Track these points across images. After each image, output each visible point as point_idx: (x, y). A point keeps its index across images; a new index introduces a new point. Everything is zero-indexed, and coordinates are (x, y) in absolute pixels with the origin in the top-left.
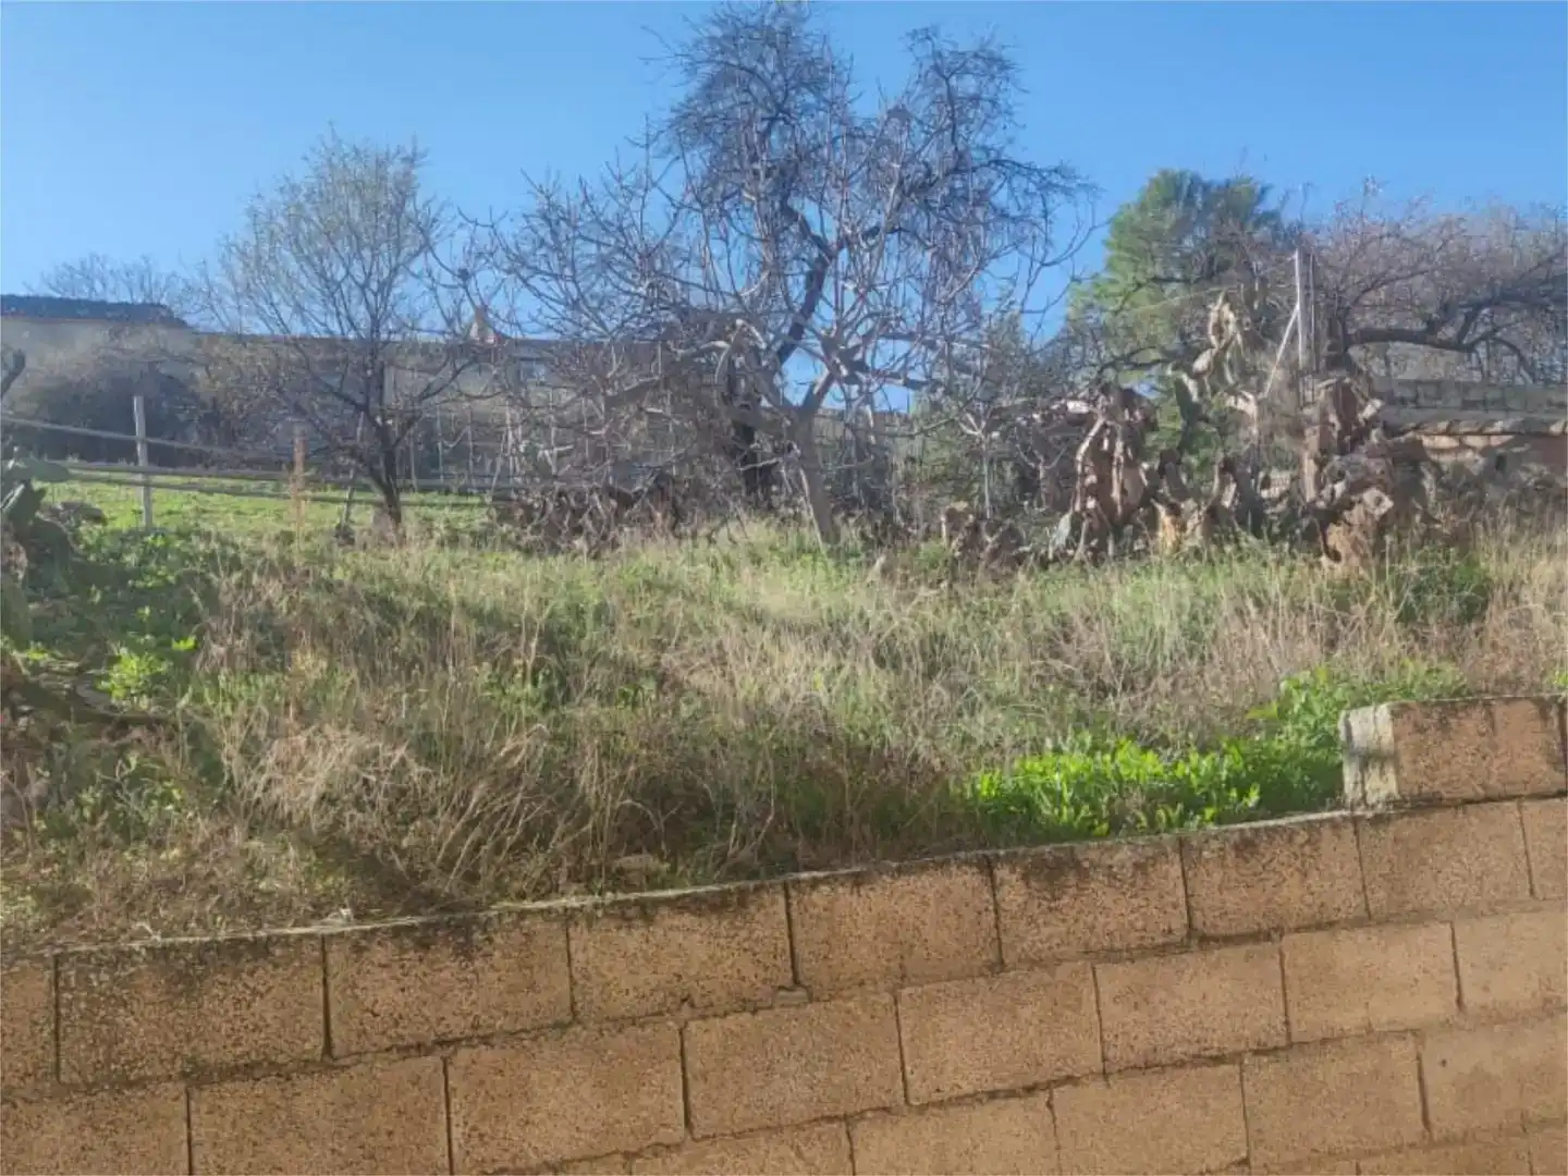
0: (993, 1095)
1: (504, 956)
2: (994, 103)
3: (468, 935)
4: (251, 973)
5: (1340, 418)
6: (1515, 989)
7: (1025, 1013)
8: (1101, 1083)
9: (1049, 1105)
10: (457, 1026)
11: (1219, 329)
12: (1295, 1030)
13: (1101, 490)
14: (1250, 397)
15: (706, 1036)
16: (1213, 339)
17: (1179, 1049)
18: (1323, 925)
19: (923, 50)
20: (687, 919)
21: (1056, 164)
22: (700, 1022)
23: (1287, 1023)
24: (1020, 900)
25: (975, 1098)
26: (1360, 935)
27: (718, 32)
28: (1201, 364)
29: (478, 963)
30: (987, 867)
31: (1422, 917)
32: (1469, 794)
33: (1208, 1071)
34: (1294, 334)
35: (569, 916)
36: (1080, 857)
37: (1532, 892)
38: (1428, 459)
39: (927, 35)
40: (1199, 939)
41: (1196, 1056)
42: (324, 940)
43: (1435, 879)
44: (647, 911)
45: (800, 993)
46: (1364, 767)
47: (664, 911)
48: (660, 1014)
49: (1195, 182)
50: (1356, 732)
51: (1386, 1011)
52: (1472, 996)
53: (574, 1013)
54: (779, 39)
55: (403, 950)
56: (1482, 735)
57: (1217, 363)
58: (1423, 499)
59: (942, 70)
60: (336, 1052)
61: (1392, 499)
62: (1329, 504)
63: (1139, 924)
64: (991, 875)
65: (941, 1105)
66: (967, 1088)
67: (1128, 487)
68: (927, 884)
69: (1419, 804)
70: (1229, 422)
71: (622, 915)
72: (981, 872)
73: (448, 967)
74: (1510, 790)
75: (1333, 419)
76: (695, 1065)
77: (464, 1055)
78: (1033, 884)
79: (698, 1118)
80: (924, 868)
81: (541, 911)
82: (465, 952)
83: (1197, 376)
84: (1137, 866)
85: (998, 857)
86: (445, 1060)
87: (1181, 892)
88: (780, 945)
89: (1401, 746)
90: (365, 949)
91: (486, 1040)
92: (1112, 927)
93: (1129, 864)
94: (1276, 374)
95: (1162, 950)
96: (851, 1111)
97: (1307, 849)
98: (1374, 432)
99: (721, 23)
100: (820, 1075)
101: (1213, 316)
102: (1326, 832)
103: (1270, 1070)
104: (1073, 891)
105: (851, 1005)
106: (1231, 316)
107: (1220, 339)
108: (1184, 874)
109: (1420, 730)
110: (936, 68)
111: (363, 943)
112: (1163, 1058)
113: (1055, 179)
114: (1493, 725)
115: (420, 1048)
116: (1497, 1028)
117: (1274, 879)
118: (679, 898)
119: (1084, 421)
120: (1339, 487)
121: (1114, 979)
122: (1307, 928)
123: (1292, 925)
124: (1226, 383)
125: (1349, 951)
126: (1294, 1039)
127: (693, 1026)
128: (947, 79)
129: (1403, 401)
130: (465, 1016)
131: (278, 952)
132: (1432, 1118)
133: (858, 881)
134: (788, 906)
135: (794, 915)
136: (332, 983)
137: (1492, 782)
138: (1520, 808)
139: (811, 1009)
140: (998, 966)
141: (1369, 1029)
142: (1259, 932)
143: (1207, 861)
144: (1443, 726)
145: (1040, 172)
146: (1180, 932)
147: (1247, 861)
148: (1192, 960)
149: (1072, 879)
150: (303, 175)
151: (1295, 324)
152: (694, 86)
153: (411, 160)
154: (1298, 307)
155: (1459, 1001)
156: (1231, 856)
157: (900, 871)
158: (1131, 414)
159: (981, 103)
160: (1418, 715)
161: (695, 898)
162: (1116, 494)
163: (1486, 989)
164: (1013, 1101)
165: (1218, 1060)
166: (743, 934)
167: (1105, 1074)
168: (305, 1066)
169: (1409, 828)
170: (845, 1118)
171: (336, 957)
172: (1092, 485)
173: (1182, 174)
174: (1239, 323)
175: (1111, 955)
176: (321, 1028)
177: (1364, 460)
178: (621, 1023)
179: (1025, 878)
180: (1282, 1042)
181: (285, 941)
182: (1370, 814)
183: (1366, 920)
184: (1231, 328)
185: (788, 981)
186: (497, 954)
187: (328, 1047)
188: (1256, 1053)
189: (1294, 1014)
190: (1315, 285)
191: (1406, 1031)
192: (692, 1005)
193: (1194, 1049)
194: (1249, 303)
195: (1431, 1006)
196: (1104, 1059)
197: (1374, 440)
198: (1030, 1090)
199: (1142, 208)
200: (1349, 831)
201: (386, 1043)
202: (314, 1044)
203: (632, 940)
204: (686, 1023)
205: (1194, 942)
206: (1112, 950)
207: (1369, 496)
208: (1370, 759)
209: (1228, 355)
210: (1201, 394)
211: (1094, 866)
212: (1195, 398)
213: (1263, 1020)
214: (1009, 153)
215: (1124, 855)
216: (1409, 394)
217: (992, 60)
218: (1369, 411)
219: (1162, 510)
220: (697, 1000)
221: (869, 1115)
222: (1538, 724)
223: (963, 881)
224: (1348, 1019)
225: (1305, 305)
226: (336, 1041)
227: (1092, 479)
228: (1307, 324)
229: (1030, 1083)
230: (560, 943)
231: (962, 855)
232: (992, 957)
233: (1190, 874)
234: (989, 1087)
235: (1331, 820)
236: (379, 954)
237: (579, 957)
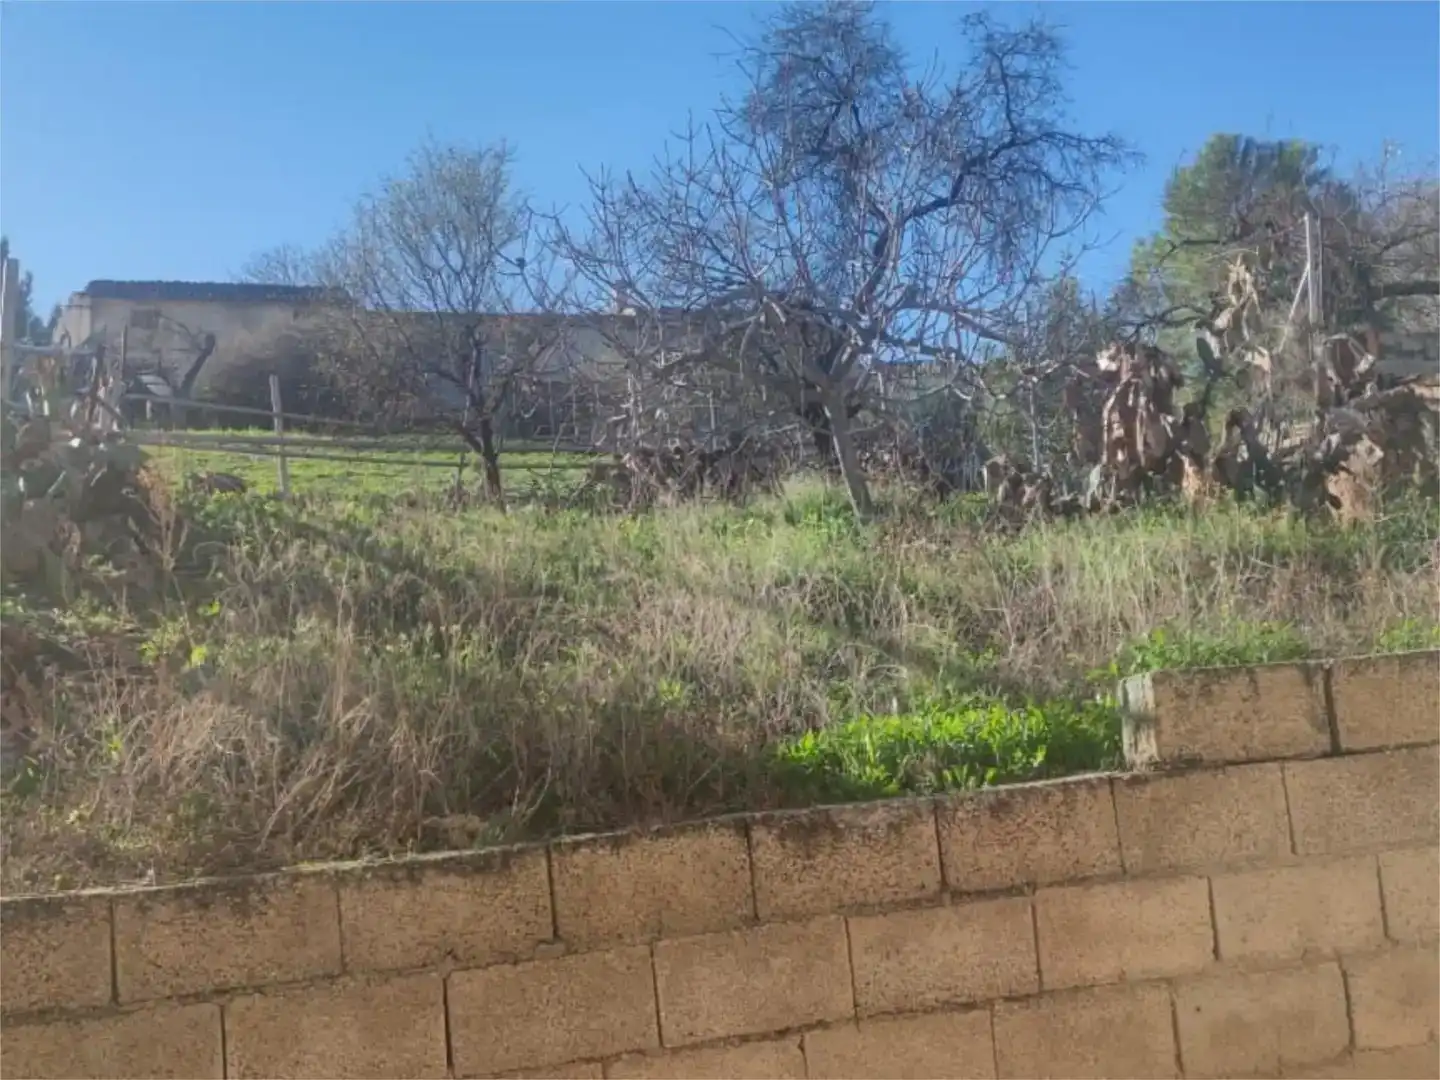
0: (745, 1039)
1: (279, 914)
2: (1045, 80)
3: (245, 895)
4: (45, 929)
5: (1338, 374)
6: (1275, 940)
7: (776, 963)
8: (852, 1025)
9: (801, 1048)
10: (235, 978)
11: (1238, 288)
12: (1046, 978)
13: (1127, 442)
14: (1265, 352)
15: (468, 986)
16: (1233, 299)
17: (930, 996)
18: (1081, 881)
19: (981, 31)
20: (453, 880)
21: (1105, 135)
22: (463, 973)
23: (1039, 971)
24: (776, 859)
25: (727, 1041)
26: (1115, 890)
27: (784, 26)
28: (1222, 321)
29: (254, 920)
30: (744, 829)
31: (1174, 872)
32: (1230, 756)
33: (958, 1017)
34: (1305, 294)
35: (341, 878)
36: (836, 819)
37: (1293, 850)
38: (1425, 409)
39: (980, 19)
40: (950, 893)
41: (947, 1002)
42: (112, 901)
43: (1193, 835)
44: (414, 872)
45: (560, 947)
46: (1137, 729)
47: (430, 873)
48: (424, 965)
49: (1249, 143)
50: (1131, 697)
51: (1138, 961)
52: (1229, 948)
53: (344, 965)
54: (845, 31)
55: (184, 910)
56: (1245, 700)
57: (1236, 319)
58: (1423, 447)
59: (996, 50)
60: (120, 1000)
61: (1383, 449)
62: (1326, 454)
63: (892, 881)
64: (747, 836)
65: (694, 1047)
66: (720, 1032)
67: (1151, 440)
68: (685, 845)
69: (1177, 766)
70: (1246, 375)
71: (390, 876)
72: (738, 833)
73: (224, 923)
74: (1272, 752)
75: (1331, 373)
76: (456, 1010)
77: (239, 1004)
78: (788, 843)
79: (458, 1058)
80: (682, 831)
81: (314, 874)
82: (243, 911)
83: (1218, 333)
84: (891, 826)
85: (755, 821)
86: (223, 1009)
87: (934, 849)
88: (541, 902)
89: (1162, 711)
90: (149, 909)
91: (259, 989)
92: (866, 884)
93: (883, 825)
94: (1287, 331)
95: (915, 904)
96: (608, 1051)
97: (1063, 809)
98: (1368, 386)
99: (792, 18)
100: (577, 1021)
101: (1233, 277)
102: (1083, 793)
103: (1020, 1016)
104: (828, 850)
105: (608, 956)
106: (1248, 276)
107: (1238, 299)
108: (938, 832)
109: (1182, 696)
110: (989, 50)
111: (148, 903)
112: (914, 1003)
113: (1102, 148)
114: (1256, 690)
115: (199, 997)
116: (1255, 977)
117: (1027, 838)
118: (444, 860)
119: (1112, 377)
120: (1335, 439)
121: (867, 930)
122: (1060, 884)
123: (1048, 879)
124: (1243, 339)
125: (1103, 905)
126: (1046, 987)
127: (456, 977)
128: (1000, 60)
129: (1411, 354)
130: (240, 967)
131: (69, 910)
132: (1185, 1058)
133: (617, 844)
134: (550, 867)
135: (555, 875)
136: (119, 938)
137: (1256, 742)
138: (1282, 770)
139: (571, 960)
140: (755, 919)
141: (1122, 976)
142: (1013, 887)
143: (962, 820)
144: (1206, 692)
145: (1089, 142)
146: (933, 886)
147: (1001, 821)
148: (946, 913)
149: (827, 838)
150: (405, 175)
151: (1306, 284)
152: (766, 77)
153: (500, 157)
154: (1308, 267)
155: (1216, 951)
156: (985, 819)
157: (659, 833)
158: (1156, 371)
159: (1033, 81)
160: (1180, 681)
161: (459, 861)
162: (1140, 447)
163: (1244, 940)
164: (767, 1044)
165: (969, 1006)
166: (508, 891)
167: (857, 1019)
168: (95, 1012)
169: (1168, 788)
170: (602, 1059)
171: (122, 914)
172: (1119, 439)
173: (1237, 138)
174: (1255, 284)
175: (861, 909)
176: (109, 979)
177: (1352, 412)
178: (385, 974)
179: (781, 838)
180: (1034, 989)
181: (77, 901)
182: (1126, 776)
183: (1121, 875)
184: (1249, 288)
185: (549, 935)
186: (272, 913)
187: (115, 996)
188: (1008, 999)
189: (1045, 963)
190: (1332, 246)
191: (1161, 979)
192: (455, 958)
193: (945, 996)
194: (1265, 264)
195: (1184, 955)
196: (856, 1005)
197: (1369, 393)
198: (783, 1033)
199: (1198, 171)
200: (1104, 792)
201: (168, 992)
202: (101, 992)
203: (400, 900)
204: (449, 975)
205: (947, 897)
206: (864, 905)
207: (1363, 445)
208: (1141, 721)
209: (1245, 313)
210: (1223, 350)
211: (850, 826)
212: (1217, 354)
213: (1016, 966)
214: (1062, 126)
215: (879, 816)
216: (1416, 346)
217: (1040, 39)
218: (1363, 366)
219: (1186, 460)
220: (460, 953)
221: (625, 1056)
222: (1304, 691)
223: (720, 842)
224: (1101, 967)
225: (1315, 267)
226: (122, 989)
227: (1118, 432)
228: (1315, 280)
229: (782, 1026)
230: (332, 900)
231: (720, 818)
232: (747, 911)
233: (944, 833)
234: (741, 1031)
235: (1086, 782)
236: (163, 912)
237: (349, 916)
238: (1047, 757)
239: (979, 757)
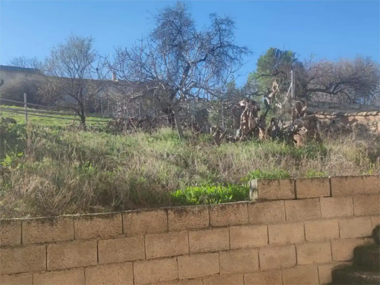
0: (164, 258)
1: (60, 226)
2: (230, 31)
3: (52, 221)
4: (6, 227)
5: (298, 110)
6: (281, 239)
7: (172, 241)
8: (188, 256)
9: (177, 260)
10: (49, 240)
11: (275, 88)
12: (231, 246)
13: (246, 124)
14: (280, 104)
15: (103, 244)
16: (273, 90)
17: (206, 249)
18: (240, 225)
19: (214, 18)
20: (100, 219)
21: (243, 46)
22: (102, 241)
23: (230, 245)
24: (173, 217)
25: (161, 258)
26: (247, 227)
27: (164, 12)
28: (270, 96)
29: (54, 227)
30: (166, 210)
31: (260, 224)
32: (273, 198)
33: (212, 254)
34: (290, 90)
35: (74, 218)
36: (187, 209)
37: (286, 220)
38: (318, 120)
39: (214, 15)
40: (211, 226)
41: (209, 251)
42: (22, 221)
43: (264, 216)
44: (91, 218)
45: (124, 235)
46: (253, 191)
47: (95, 217)
48: (93, 238)
49: (278, 50)
50: (252, 185)
51: (251, 243)
52: (271, 241)
53: (75, 238)
54: (180, 15)
55: (38, 224)
56: (277, 186)
57: (274, 95)
58: (317, 130)
59: (217, 23)
60: (23, 244)
61: (307, 129)
62: (294, 130)
63: (198, 223)
64: (167, 212)
65: (153, 259)
66: (159, 256)
67: (252, 123)
68: (154, 213)
69: (262, 200)
70: (275, 109)
71: (86, 218)
72: (165, 211)
73: (47, 227)
74: (282, 198)
75: (296, 110)
76: (100, 249)
77: (50, 246)
78: (176, 214)
79: (100, 260)
80: (152, 210)
81: (68, 217)
82: (52, 225)
83: (269, 98)
84: (199, 211)
85: (168, 209)
86: (46, 247)
87: (208, 217)
88: (120, 225)
89: (259, 188)
90: (30, 223)
91: (55, 243)
92: (192, 224)
93: (197, 211)
94: (286, 99)
95: (203, 229)
96: (133, 260)
97: (237, 209)
98: (305, 114)
99: (166, 10)
100: (127, 252)
101: (274, 85)
102: (241, 205)
103: (225, 255)
104: (185, 216)
105: (135, 238)
106: (277, 85)
107: (275, 90)
108: (209, 213)
109: (264, 185)
110: (216, 23)
111: (30, 222)
112: (202, 251)
113: (243, 50)
114: (279, 184)
115: (41, 244)
116: (277, 248)
117: (229, 215)
118: (98, 215)
119: (244, 107)
120: (296, 126)
121: (193, 234)
122: (235, 225)
123: (232, 224)
124: (275, 100)
125: (244, 230)
126: (231, 248)
127: (100, 241)
128: (219, 25)
129: (315, 106)
130: (51, 237)
131: (12, 223)
132: (261, 266)
133: (138, 212)
134: (122, 217)
135: (123, 219)
136: (23, 230)
137: (279, 196)
138: (284, 202)
139: (126, 238)
140: (168, 231)
141: (248, 247)
142: (225, 226)
143: (214, 210)
144: (269, 184)
145: (240, 48)
146: (207, 225)
147: (223, 210)
148: (210, 231)
149: (185, 213)
150: (65, 43)
151: (291, 88)
152: (159, 25)
153: (90, 41)
154: (292, 84)
155: (268, 242)
156: (220, 211)
157: (147, 211)
158: (254, 107)
159: (226, 31)
160: (263, 181)
161: (102, 215)
162: (249, 125)
163: (274, 240)
164: (169, 259)
165: (214, 252)
166: (112, 223)
167: (189, 254)
168: (17, 246)
169: (259, 205)
170: (133, 261)
171: (24, 224)
172: (244, 123)
173: (275, 49)
174: (279, 87)
175: (191, 229)
176: (20, 238)
177: (301, 120)
178: (85, 240)
179: (174, 213)
180: (228, 249)
181: (13, 221)
182: (251, 202)
183: (249, 224)
184: (277, 88)
185: (121, 232)
186: (59, 225)
187: (22, 243)
188: (223, 251)
189: (231, 243)
190: (297, 79)
191: (256, 248)
192: (100, 237)
193: (209, 249)
194: (281, 82)
195: (262, 242)
196: (189, 251)
197: (305, 116)
198: (173, 257)
199: (265, 57)
200: (246, 205)
201: (34, 242)
202: (18, 242)
203: (88, 223)
204: (99, 241)
205: (210, 227)
206: (192, 228)
207: (303, 128)
208: (254, 190)
209: (276, 94)
210: (270, 102)
211: (190, 211)
212: (269, 103)
213: (225, 244)
214: (232, 43)
215: (196, 209)
216: (317, 105)
217: (229, 21)
218: (304, 109)
219: (260, 129)
220: (101, 236)
221: (137, 261)
222: (290, 184)
223: (161, 213)
224: (244, 244)
225: (293, 83)
226: (23, 241)
227: (244, 121)
228: (293, 88)
229: (172, 255)
230: (72, 223)
231: (161, 208)
232: (166, 229)
233: (211, 213)
234: (163, 256)
235: (242, 203)
236: (33, 224)
237: (76, 227)
238: (232, 197)
239: (217, 197)
